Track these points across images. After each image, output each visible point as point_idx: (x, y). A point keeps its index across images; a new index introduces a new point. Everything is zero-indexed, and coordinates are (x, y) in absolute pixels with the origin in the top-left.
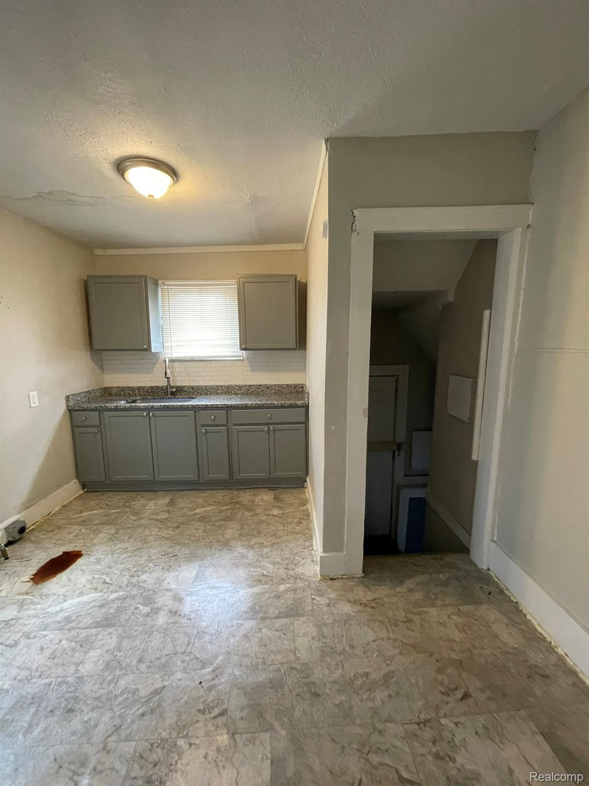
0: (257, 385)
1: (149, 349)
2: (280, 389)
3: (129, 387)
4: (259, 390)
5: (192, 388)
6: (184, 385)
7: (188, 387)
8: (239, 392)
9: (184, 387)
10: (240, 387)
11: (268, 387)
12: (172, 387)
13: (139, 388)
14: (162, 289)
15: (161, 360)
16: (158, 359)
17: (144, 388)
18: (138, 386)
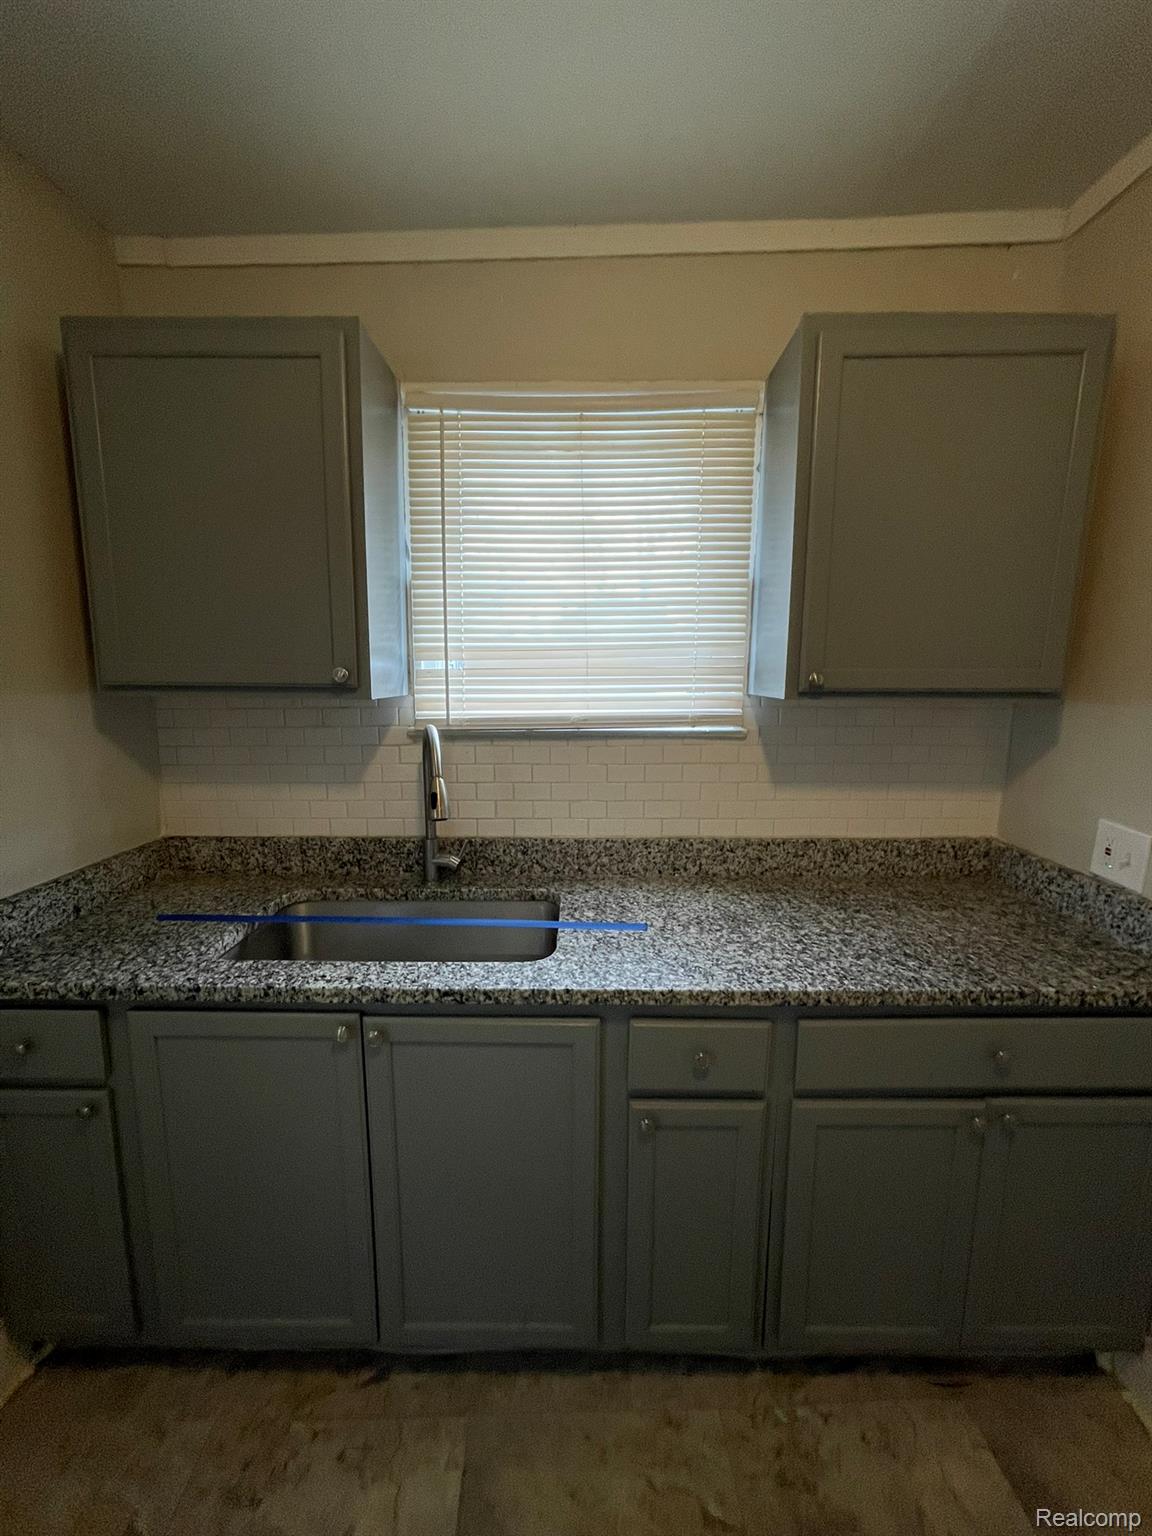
0: (795, 843)
1: (357, 683)
2: (893, 859)
3: (264, 842)
4: (804, 863)
5: (524, 846)
6: (490, 834)
7: (509, 843)
8: (717, 869)
9: (492, 842)
10: (722, 849)
11: (841, 850)
12: (444, 847)
13: (304, 845)
14: (412, 419)
15: (397, 730)
16: (384, 727)
17: (324, 843)
18: (298, 833)
